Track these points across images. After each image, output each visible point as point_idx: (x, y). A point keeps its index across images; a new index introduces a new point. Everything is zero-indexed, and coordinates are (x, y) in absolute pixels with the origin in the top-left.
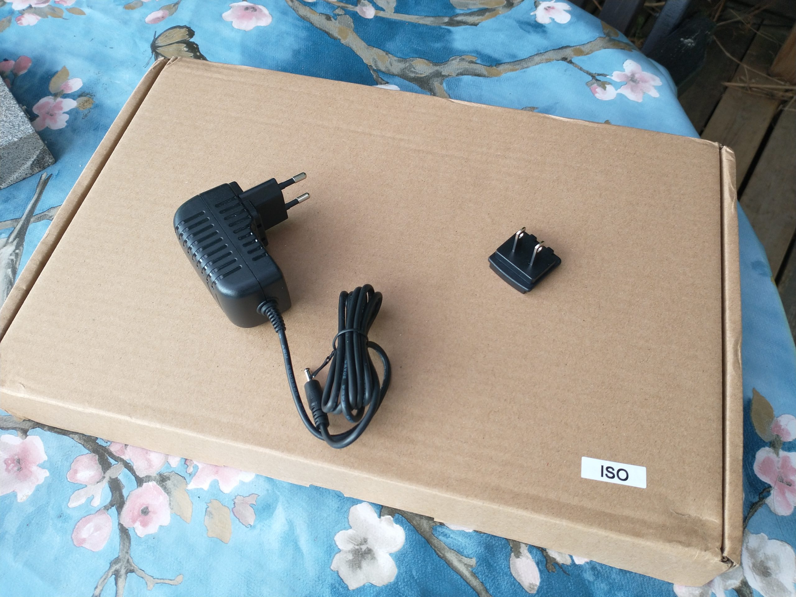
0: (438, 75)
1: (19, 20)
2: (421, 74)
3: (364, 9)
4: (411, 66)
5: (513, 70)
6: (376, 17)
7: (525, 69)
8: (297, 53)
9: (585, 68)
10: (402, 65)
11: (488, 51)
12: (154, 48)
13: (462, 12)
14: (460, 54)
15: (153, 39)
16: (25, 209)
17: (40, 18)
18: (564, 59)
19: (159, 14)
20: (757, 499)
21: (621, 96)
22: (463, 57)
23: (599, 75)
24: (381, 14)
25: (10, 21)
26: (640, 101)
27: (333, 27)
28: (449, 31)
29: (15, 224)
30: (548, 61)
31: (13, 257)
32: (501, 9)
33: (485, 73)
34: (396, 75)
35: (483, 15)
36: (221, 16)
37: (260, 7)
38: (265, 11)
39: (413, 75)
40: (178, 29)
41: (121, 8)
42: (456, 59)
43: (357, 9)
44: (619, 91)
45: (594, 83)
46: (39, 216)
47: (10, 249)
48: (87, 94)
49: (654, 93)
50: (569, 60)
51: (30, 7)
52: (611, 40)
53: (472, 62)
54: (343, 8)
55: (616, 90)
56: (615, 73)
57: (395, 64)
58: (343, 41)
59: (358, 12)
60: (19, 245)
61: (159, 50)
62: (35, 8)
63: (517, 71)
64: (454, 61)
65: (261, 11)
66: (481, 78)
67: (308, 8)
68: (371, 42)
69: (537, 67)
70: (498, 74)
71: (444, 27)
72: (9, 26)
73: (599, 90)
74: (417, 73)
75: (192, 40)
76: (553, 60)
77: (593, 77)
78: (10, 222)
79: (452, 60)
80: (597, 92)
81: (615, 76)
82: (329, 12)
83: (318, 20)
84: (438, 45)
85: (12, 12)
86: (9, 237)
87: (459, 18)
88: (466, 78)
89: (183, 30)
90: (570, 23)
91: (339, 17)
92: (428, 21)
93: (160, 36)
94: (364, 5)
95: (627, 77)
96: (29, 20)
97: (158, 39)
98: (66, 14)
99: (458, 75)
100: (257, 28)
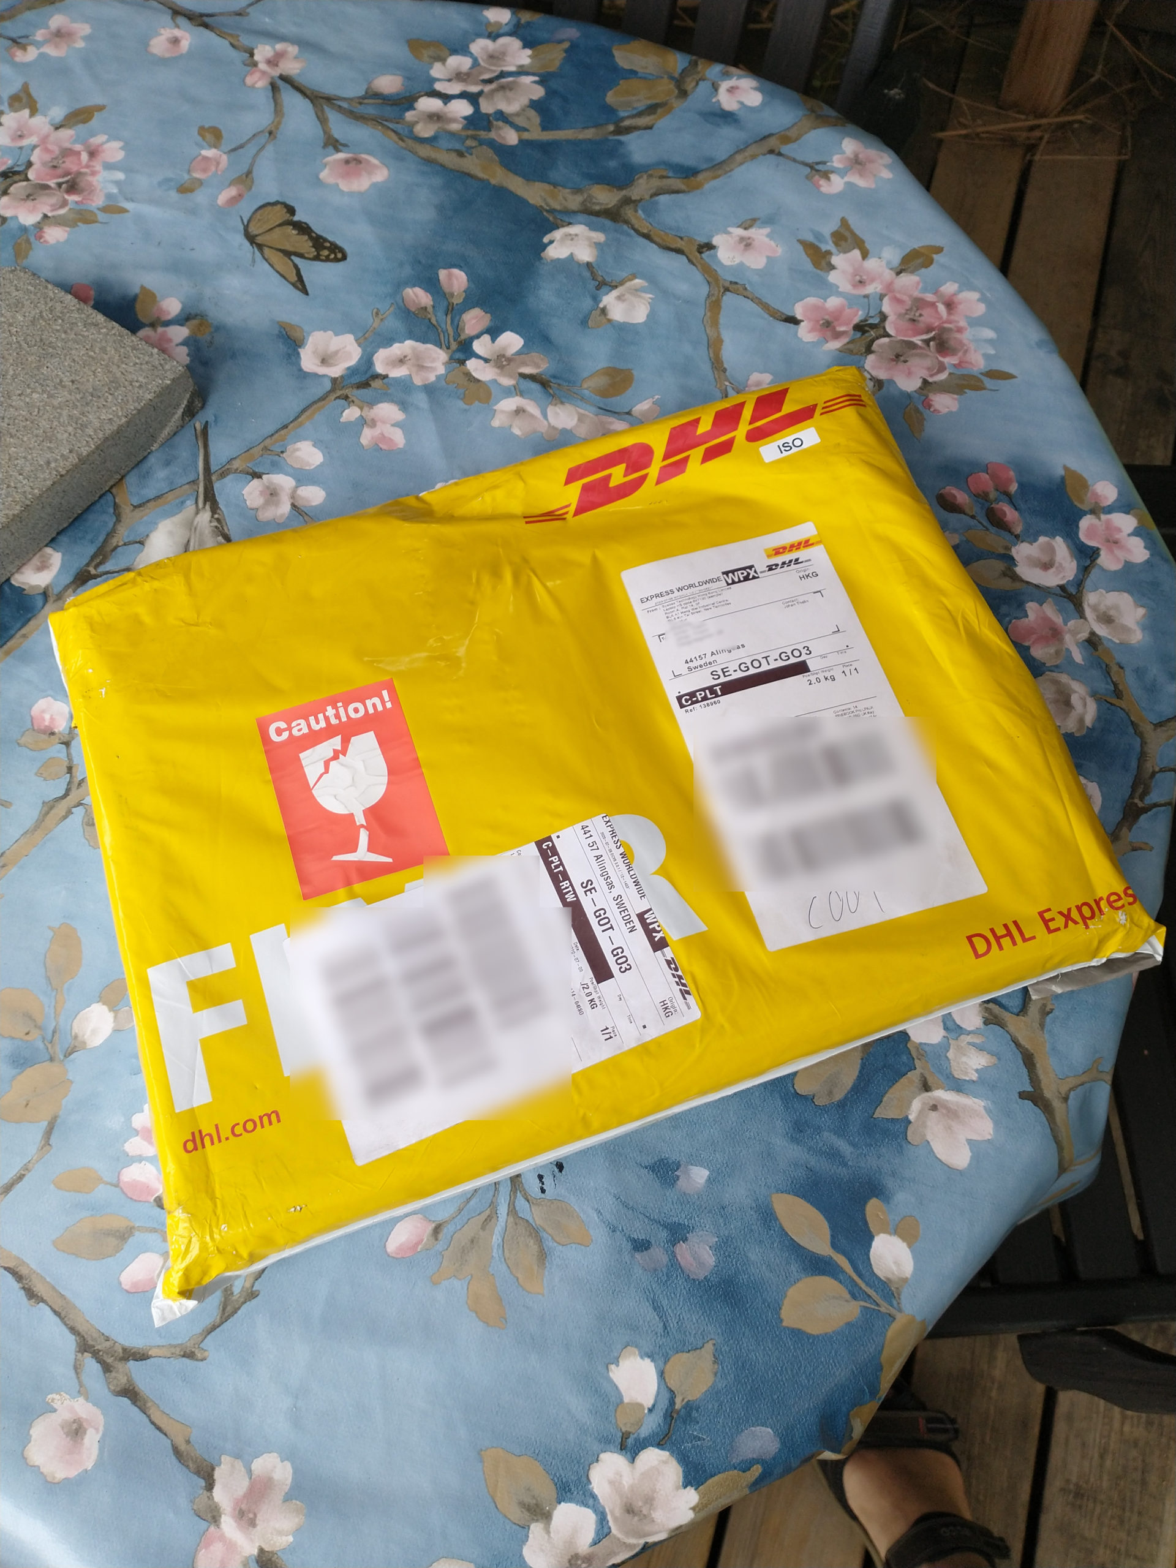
0: (627, 201)
1: (41, 237)
2: (607, 204)
3: (502, 133)
4: (590, 197)
5: (715, 178)
6: (521, 141)
7: (729, 174)
8: (440, 208)
9: (798, 158)
10: (579, 198)
11: (677, 159)
12: (251, 239)
13: (626, 114)
14: (645, 169)
15: (242, 228)
16: (196, 468)
17: (68, 229)
18: (771, 152)
19: (233, 191)
20: (1088, 562)
21: (849, 184)
22: (650, 172)
23: (818, 163)
24: (526, 136)
25: (28, 241)
26: (873, 186)
27: (472, 164)
28: (620, 143)
29: (196, 487)
30: (753, 157)
31: (216, 524)
32: (673, 100)
33: (683, 187)
34: (577, 212)
35: (655, 113)
36: (319, 179)
37: (364, 156)
38: (374, 161)
39: (597, 208)
40: (270, 208)
41: (174, 195)
42: (641, 177)
43: (493, 135)
44: (846, 179)
45: (814, 176)
46: (220, 471)
47: (205, 516)
48: (196, 315)
49: (886, 174)
50: (777, 151)
51: (45, 216)
52: (818, 117)
53: (662, 177)
54: (474, 137)
55: (842, 178)
56: (836, 158)
57: (570, 197)
58: (493, 182)
59: (496, 138)
60: (215, 508)
61: (259, 240)
62: (53, 217)
63: (721, 178)
64: (641, 181)
65: (368, 162)
66: (681, 195)
67: (428, 147)
68: (531, 176)
69: (743, 167)
70: (699, 186)
71: (611, 137)
72: (31, 248)
73: (822, 182)
74: (602, 204)
75: (296, 218)
76: (758, 155)
77: (811, 166)
78: (187, 486)
79: (638, 179)
80: (821, 186)
81: (836, 162)
82: (458, 146)
83: (450, 160)
84: (613, 164)
85: (24, 229)
86: (197, 502)
87: (627, 123)
88: (663, 199)
89: (279, 206)
90: (764, 104)
91: (474, 151)
92: (589, 134)
93: (249, 221)
94: (500, 128)
95: (848, 159)
96: (55, 235)
97: (251, 225)
98: (101, 216)
99: (652, 196)
100: (374, 185)
